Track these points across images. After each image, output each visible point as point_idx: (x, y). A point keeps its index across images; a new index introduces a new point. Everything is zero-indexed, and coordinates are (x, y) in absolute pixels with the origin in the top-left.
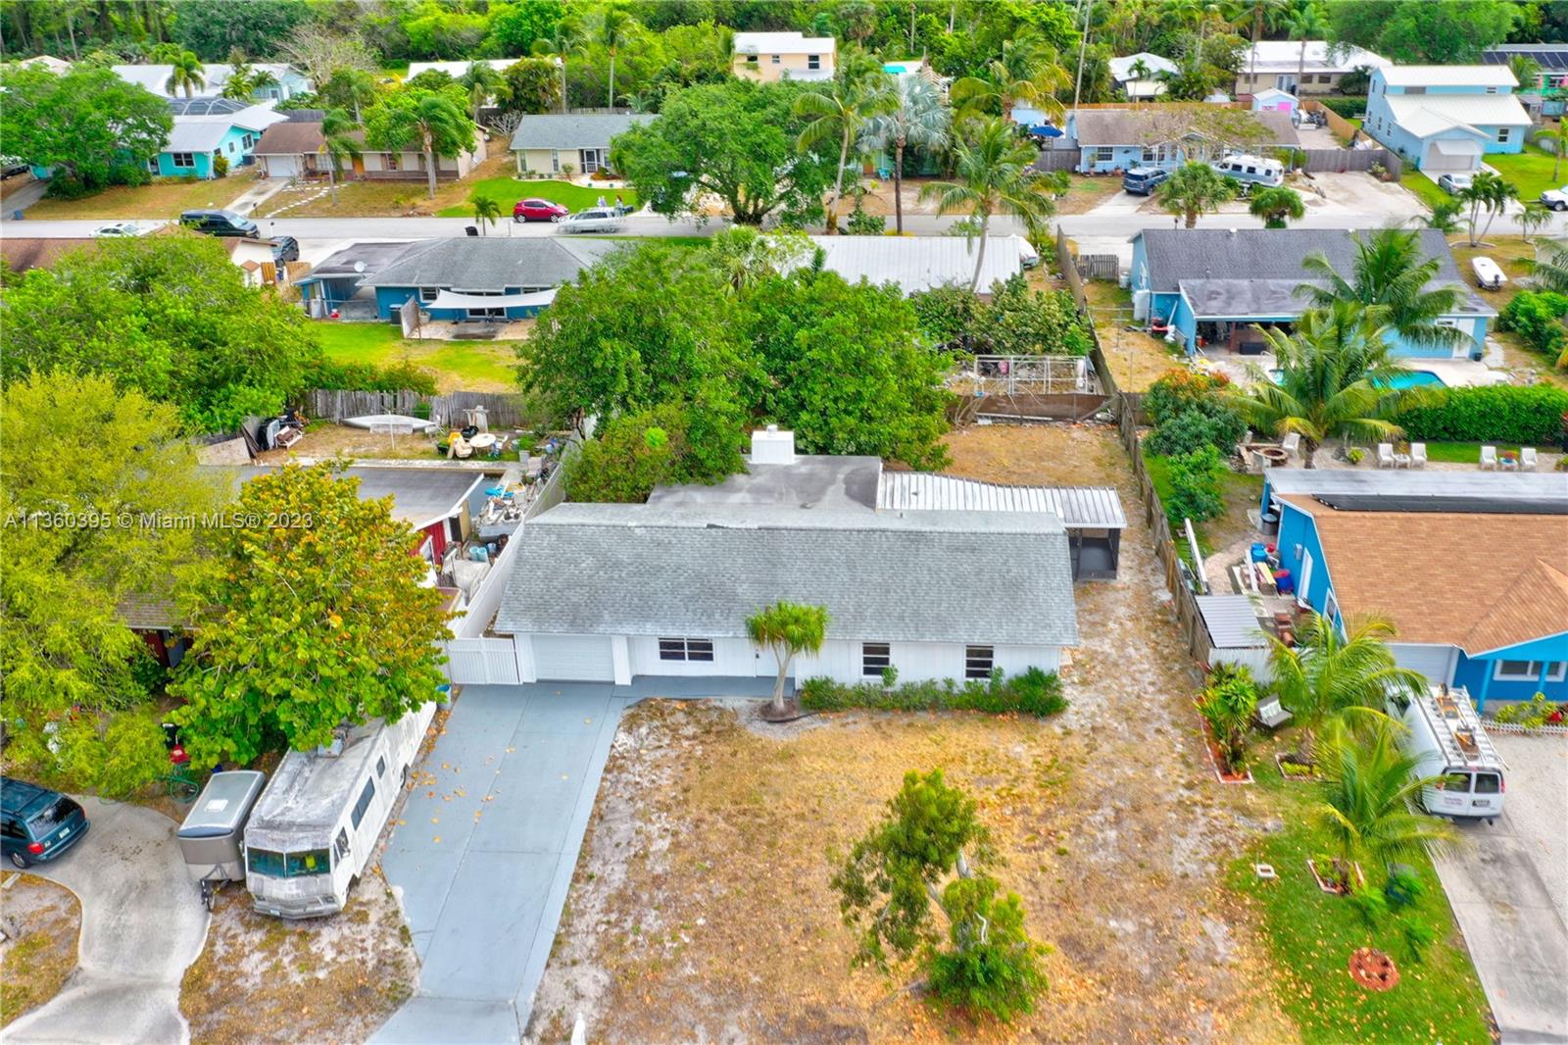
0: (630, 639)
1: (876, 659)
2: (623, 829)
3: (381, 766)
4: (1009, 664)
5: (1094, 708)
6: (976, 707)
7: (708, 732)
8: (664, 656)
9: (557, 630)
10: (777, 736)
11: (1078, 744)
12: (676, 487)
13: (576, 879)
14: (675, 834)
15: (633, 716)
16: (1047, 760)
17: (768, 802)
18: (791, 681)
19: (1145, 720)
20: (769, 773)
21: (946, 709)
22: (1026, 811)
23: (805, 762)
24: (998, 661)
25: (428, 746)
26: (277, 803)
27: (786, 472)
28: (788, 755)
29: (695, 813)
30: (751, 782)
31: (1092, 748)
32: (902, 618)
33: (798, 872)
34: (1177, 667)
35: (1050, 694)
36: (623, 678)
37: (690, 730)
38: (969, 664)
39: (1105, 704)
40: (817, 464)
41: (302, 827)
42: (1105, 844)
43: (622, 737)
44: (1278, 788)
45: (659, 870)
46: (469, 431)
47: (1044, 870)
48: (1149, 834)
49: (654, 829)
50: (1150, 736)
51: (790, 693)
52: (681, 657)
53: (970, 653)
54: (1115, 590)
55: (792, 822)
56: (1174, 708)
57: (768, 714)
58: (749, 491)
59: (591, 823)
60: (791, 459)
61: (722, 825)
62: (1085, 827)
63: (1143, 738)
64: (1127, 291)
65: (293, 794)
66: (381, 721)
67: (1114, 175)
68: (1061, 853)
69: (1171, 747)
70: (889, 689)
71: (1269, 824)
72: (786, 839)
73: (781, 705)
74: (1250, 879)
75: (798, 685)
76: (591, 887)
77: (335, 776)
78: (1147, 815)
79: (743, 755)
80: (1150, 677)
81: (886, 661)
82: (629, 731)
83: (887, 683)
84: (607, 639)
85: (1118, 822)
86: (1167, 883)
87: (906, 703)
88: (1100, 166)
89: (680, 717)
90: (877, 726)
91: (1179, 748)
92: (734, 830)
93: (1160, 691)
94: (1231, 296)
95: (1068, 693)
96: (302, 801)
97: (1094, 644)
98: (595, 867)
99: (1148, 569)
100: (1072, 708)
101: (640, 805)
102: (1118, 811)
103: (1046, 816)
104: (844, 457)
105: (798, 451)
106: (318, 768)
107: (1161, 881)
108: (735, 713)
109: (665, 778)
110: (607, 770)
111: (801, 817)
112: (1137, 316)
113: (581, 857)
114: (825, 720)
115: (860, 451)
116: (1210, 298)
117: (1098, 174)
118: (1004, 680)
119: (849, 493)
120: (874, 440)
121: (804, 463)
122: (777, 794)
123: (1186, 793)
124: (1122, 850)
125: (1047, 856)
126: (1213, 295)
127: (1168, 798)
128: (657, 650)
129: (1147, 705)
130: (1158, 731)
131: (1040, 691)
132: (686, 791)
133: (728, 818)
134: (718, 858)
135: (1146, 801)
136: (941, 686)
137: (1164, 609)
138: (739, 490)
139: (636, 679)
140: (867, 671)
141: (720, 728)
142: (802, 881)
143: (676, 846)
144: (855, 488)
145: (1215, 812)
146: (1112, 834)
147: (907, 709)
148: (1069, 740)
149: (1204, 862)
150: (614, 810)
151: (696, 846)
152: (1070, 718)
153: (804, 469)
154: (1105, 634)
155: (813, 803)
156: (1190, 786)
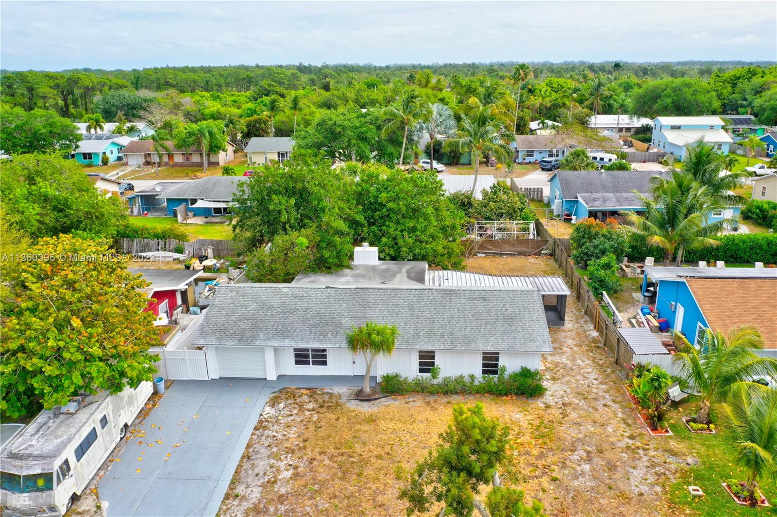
0: (276, 350)
1: (427, 362)
2: (262, 465)
3: (104, 421)
4: (510, 365)
5: (562, 393)
6: (490, 392)
7: (322, 407)
8: (297, 363)
9: (230, 344)
10: (365, 409)
11: (556, 413)
12: (310, 274)
13: (227, 497)
14: (296, 468)
15: (276, 397)
16: (537, 422)
17: (358, 448)
18: (375, 378)
19: (595, 399)
20: (359, 430)
21: (470, 393)
22: (527, 453)
23: (382, 425)
24: (501, 363)
25: (143, 414)
26: (25, 442)
27: (374, 268)
28: (372, 420)
29: (310, 454)
30: (348, 435)
31: (565, 415)
32: (442, 336)
33: (377, 492)
34: (609, 370)
35: (535, 382)
36: (272, 376)
37: (311, 406)
38: (484, 365)
39: (569, 391)
40: (392, 265)
41: (36, 457)
42: (583, 474)
43: (268, 409)
44: (689, 438)
45: (283, 491)
46: (202, 258)
47: (544, 491)
48: (612, 467)
49: (282, 465)
50: (601, 408)
51: (374, 385)
52: (307, 363)
53: (484, 359)
54: (564, 331)
55: (373, 460)
56: (612, 392)
57: (360, 396)
58: (352, 276)
59: (241, 461)
60: (377, 262)
61: (327, 462)
62: (567, 462)
63: (597, 410)
64: (548, 205)
65: (37, 437)
66: (108, 392)
67: (535, 163)
68: (554, 480)
69: (615, 415)
70: (435, 382)
71: (690, 460)
72: (369, 471)
73: (367, 390)
74: (686, 496)
75: (379, 380)
76: (236, 503)
77: (68, 426)
78: (609, 455)
79: (344, 419)
80: (593, 376)
81: (433, 364)
82: (273, 406)
83: (434, 377)
84: (261, 350)
85: (589, 460)
86: (630, 499)
87: (446, 389)
88: (528, 159)
89: (305, 398)
90: (428, 403)
91: (620, 415)
92: (335, 465)
93: (602, 383)
94: (605, 200)
95: (545, 384)
96: (42, 441)
97: (557, 358)
98: (240, 489)
99: (582, 321)
100: (548, 393)
101: (275, 449)
102: (588, 453)
103: (541, 456)
104: (406, 261)
105: (380, 259)
106: (58, 421)
107: (625, 498)
108: (340, 396)
109: (292, 433)
110: (256, 429)
111: (380, 457)
112: (555, 213)
113: (232, 483)
114: (395, 400)
115: (415, 259)
116: (594, 201)
117: (527, 163)
118: (507, 374)
119: (409, 277)
120: (423, 252)
121: (383, 264)
122: (364, 443)
123: (631, 442)
124: (595, 478)
125: (545, 481)
126: (595, 200)
127: (619, 445)
128: (292, 359)
129: (595, 391)
130: (605, 405)
131: (529, 381)
132: (305, 441)
133: (331, 458)
134: (323, 483)
135: (605, 446)
136: (467, 379)
137: (594, 340)
138: (346, 276)
139: (280, 377)
140: (421, 371)
141: (331, 404)
142: (379, 498)
143: (296, 476)
144: (413, 275)
145: (652, 453)
146: (587, 467)
147: (446, 393)
148: (549, 411)
149: (652, 485)
150: (257, 453)
151: (309, 476)
152: (548, 398)
153: (383, 267)
154: (562, 353)
155: (387, 449)
156: (632, 437)
